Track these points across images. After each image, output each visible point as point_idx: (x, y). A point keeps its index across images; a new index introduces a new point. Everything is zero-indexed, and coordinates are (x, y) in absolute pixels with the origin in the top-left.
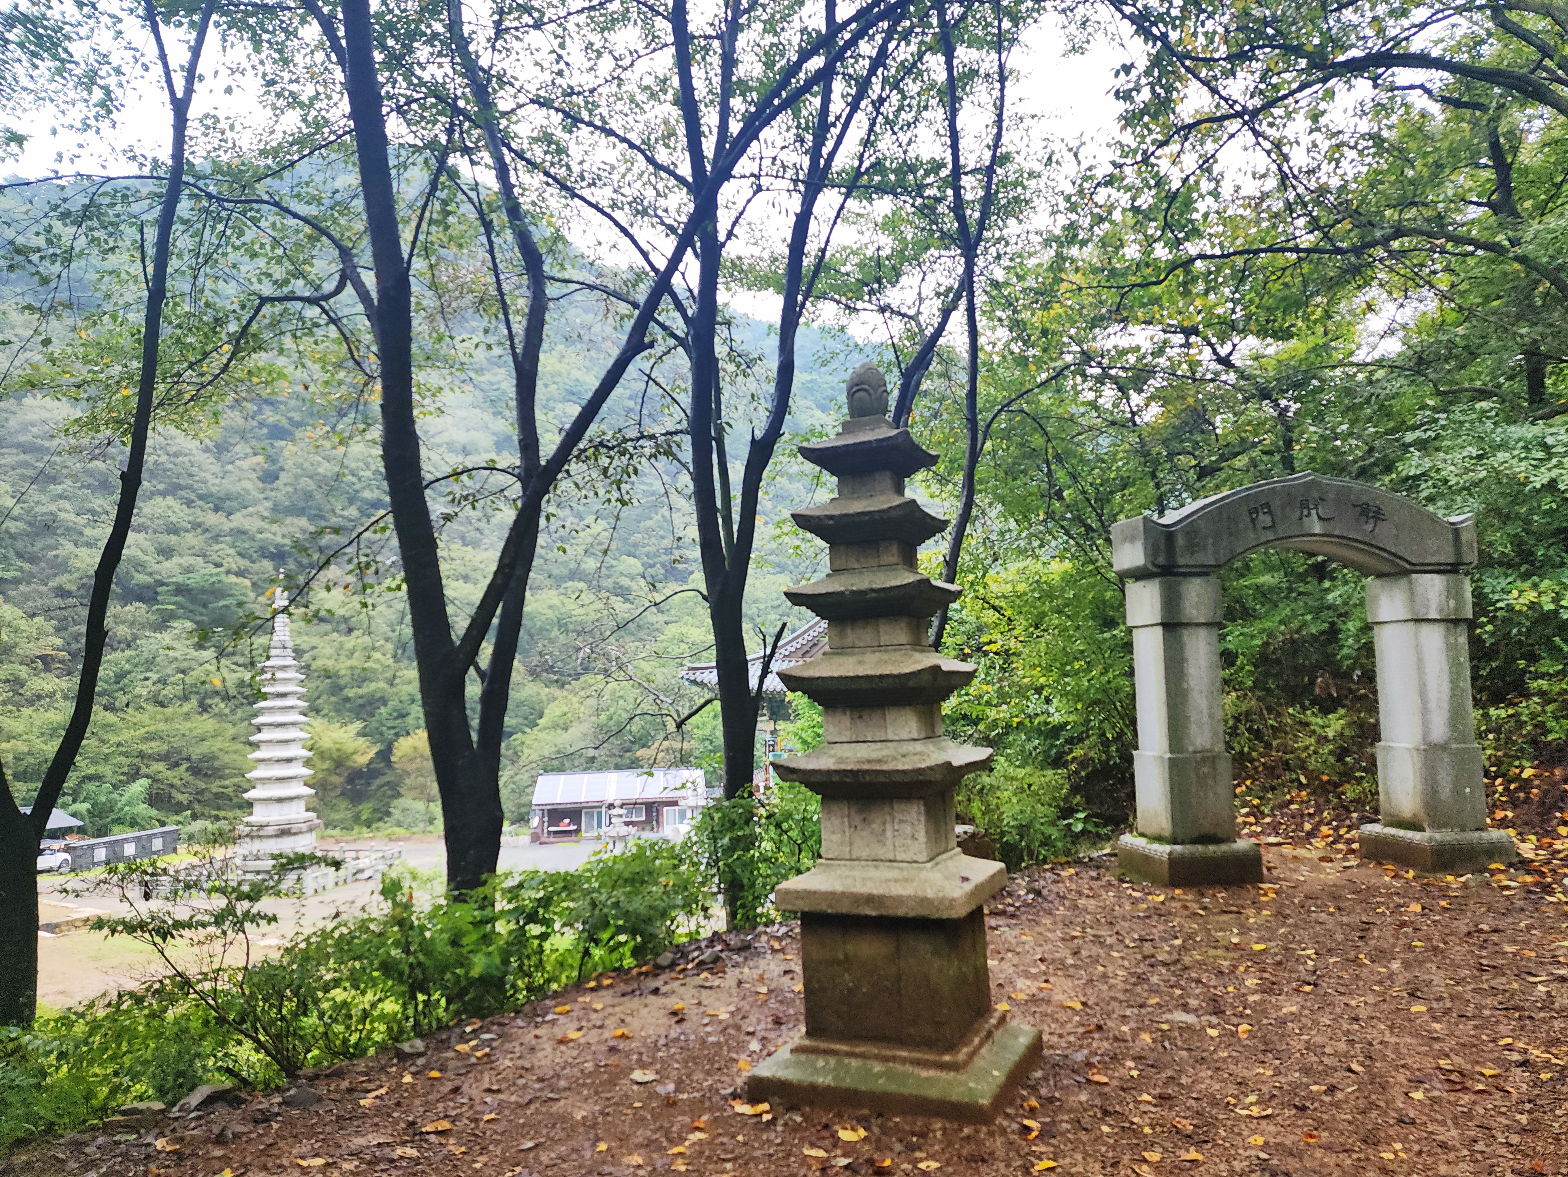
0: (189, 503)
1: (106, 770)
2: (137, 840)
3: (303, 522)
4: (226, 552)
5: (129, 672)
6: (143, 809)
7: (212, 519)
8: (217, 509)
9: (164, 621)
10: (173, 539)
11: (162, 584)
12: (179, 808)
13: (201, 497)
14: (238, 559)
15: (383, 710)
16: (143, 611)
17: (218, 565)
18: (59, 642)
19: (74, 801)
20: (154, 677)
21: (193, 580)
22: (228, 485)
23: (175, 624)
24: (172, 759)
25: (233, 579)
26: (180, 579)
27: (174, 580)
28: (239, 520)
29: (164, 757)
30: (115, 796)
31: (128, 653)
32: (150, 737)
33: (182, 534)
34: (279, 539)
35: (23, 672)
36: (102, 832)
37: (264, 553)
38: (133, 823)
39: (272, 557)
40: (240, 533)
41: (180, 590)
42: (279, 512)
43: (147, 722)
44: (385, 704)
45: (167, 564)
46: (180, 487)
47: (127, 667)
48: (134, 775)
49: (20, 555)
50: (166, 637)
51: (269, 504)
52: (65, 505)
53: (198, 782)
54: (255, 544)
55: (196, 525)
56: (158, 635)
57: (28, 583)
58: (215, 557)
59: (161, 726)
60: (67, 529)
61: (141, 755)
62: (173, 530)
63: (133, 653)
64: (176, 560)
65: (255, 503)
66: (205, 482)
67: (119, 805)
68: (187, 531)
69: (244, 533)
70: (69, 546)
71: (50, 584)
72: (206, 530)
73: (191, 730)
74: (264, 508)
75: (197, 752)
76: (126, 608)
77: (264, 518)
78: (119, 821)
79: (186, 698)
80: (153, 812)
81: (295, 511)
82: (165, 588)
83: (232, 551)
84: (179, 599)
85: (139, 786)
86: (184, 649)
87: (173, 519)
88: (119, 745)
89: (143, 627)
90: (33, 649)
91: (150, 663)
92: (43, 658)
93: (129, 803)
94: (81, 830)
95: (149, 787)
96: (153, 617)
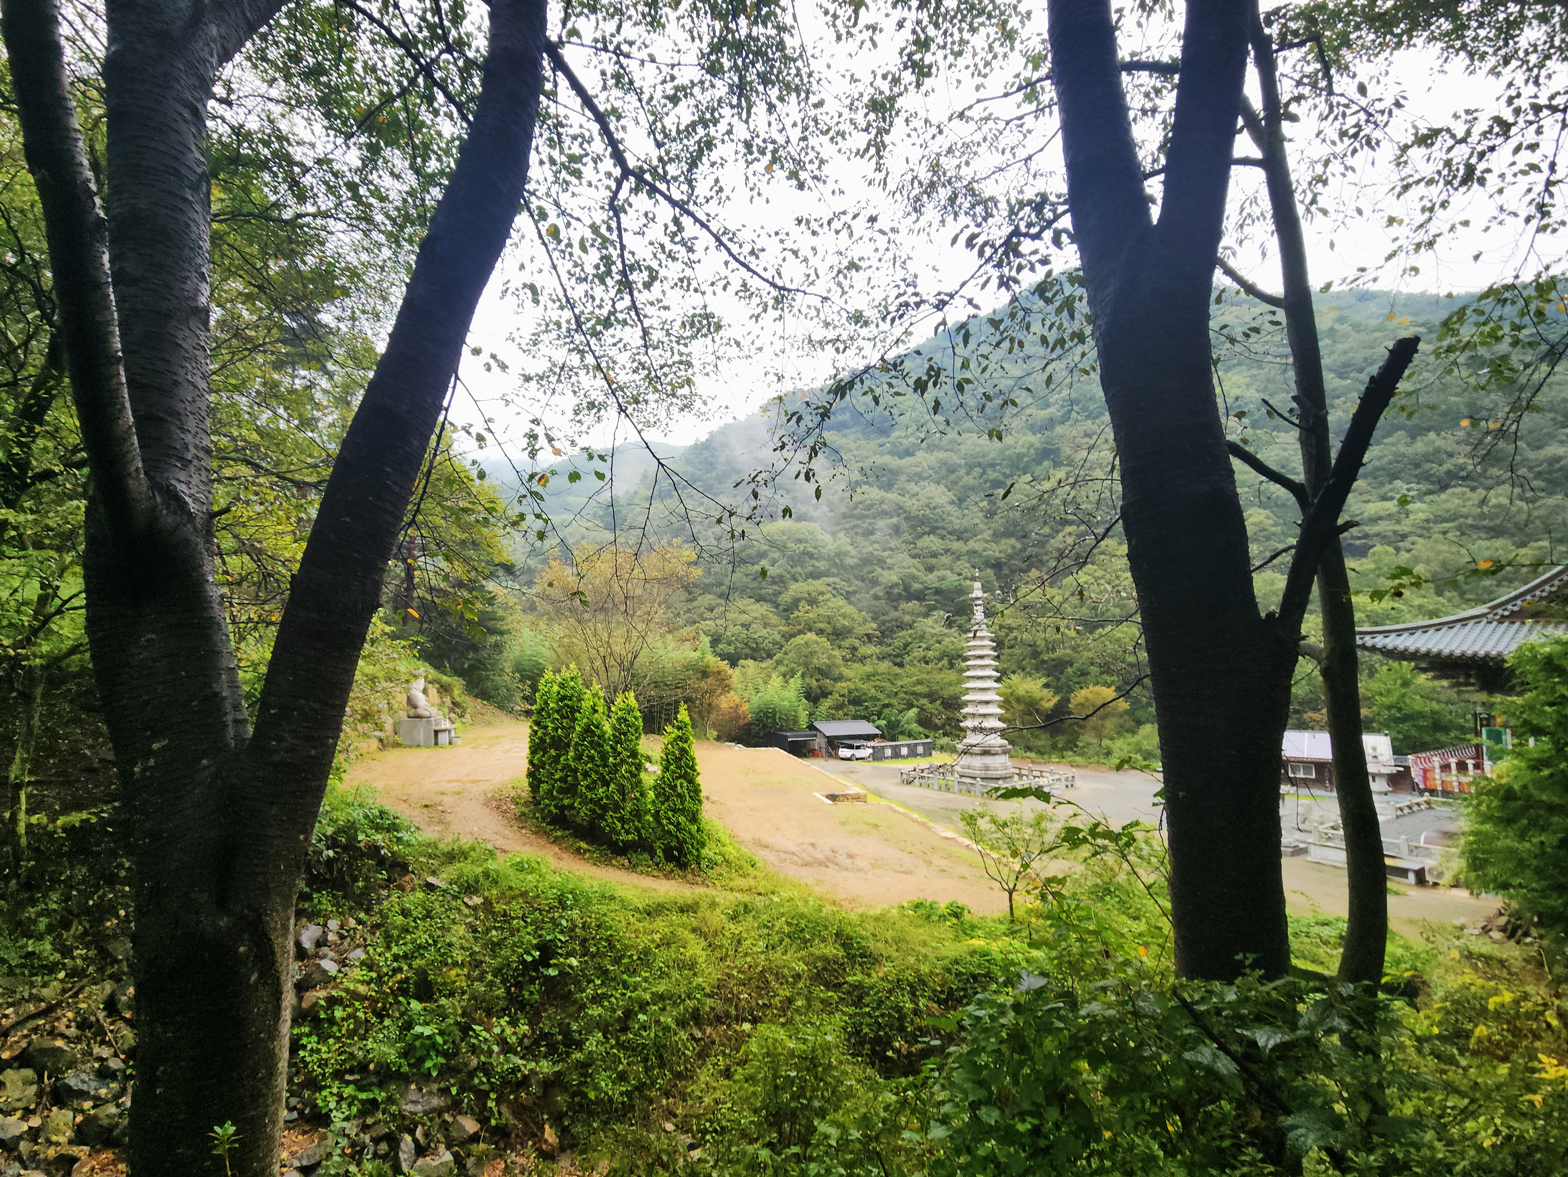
0: (943, 538)
1: (894, 702)
2: (908, 746)
3: (1013, 541)
4: (963, 565)
5: (911, 643)
6: (915, 727)
7: (956, 545)
8: (959, 539)
9: (929, 611)
10: (934, 560)
11: (927, 588)
12: (936, 728)
13: (950, 533)
15: (1070, 670)
16: (917, 606)
18: (874, 625)
19: (878, 719)
20: (924, 645)
21: (944, 585)
22: (966, 523)
23: (935, 613)
24: (931, 696)
25: (963, 582)
26: (937, 585)
27: (934, 585)
28: (972, 544)
29: (926, 696)
30: (900, 717)
31: (910, 632)
32: (919, 682)
34: (997, 554)
35: (857, 643)
36: (893, 739)
37: (988, 564)
38: (910, 735)
39: (993, 566)
40: (973, 553)
41: (938, 592)
42: (997, 536)
43: (918, 673)
44: (1071, 666)
45: (931, 576)
46: (938, 528)
47: (909, 640)
48: (910, 706)
49: (856, 578)
50: (929, 621)
51: (990, 532)
52: (877, 546)
53: (947, 713)
54: (982, 559)
55: (947, 551)
56: (925, 621)
57: (860, 593)
58: (957, 570)
59: (924, 676)
61: (914, 693)
62: (934, 555)
63: (913, 632)
64: (935, 573)
65: (982, 532)
66: (951, 522)
67: (902, 723)
69: (975, 552)
70: (879, 570)
71: (871, 593)
72: (953, 553)
73: (943, 680)
74: (987, 535)
75: (946, 693)
76: (909, 605)
77: (987, 542)
78: (902, 733)
79: (940, 659)
80: (921, 729)
81: (1007, 534)
82: (929, 591)
83: (968, 565)
84: (937, 597)
85: (912, 713)
86: (939, 629)
88: (902, 687)
89: (918, 615)
90: (860, 630)
91: (922, 638)
92: (868, 635)
93: (907, 722)
94: (882, 737)
95: (919, 714)
96: (923, 610)
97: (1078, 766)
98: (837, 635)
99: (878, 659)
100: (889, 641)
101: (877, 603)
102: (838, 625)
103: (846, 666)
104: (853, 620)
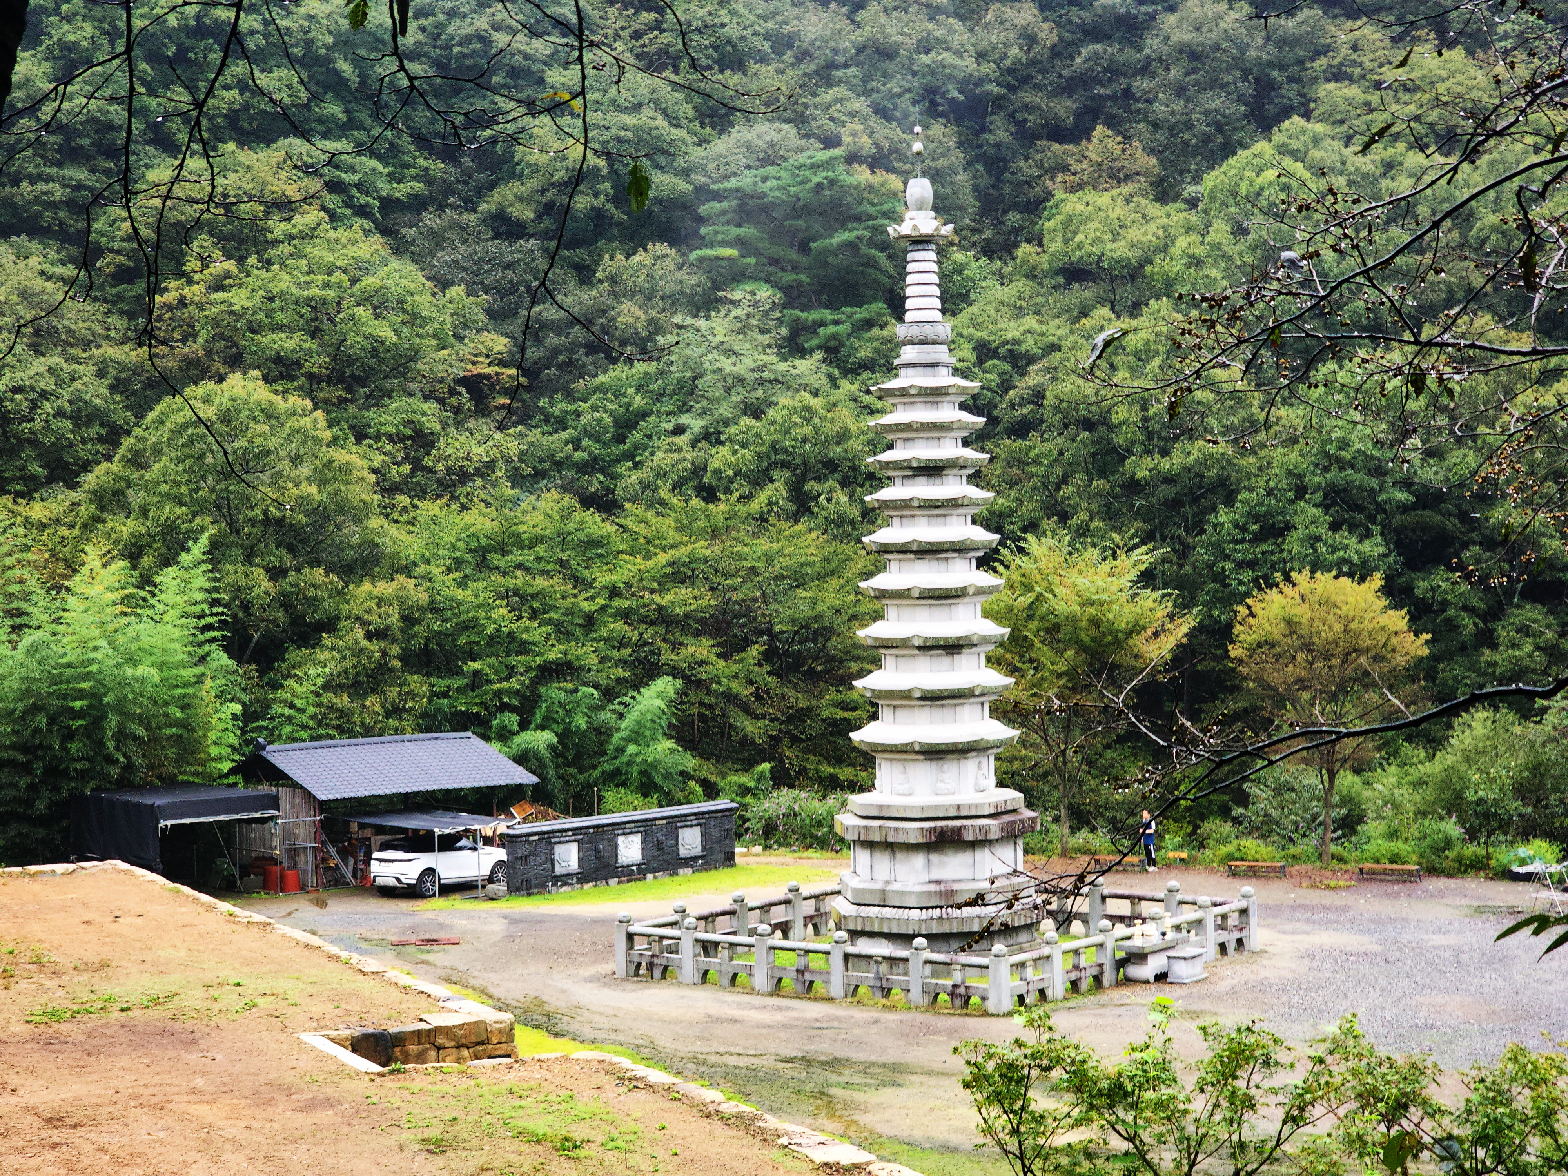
1: (585, 652)
2: (645, 827)
4: (849, 109)
5: (644, 415)
6: (665, 751)
9: (717, 287)
10: (733, 81)
11: (703, 193)
12: (747, 753)
14: (875, 122)
15: (1224, 516)
16: (669, 264)
17: (830, 142)
18: (500, 343)
19: (524, 725)
20: (695, 424)
21: (776, 183)
23: (737, 295)
25: (862, 175)
26: (748, 181)
27: (733, 183)
28: (877, 23)
30: (606, 716)
31: (640, 367)
32: (681, 573)
33: (753, 67)
34: (968, 64)
35: (430, 414)
36: (584, 803)
37: (934, 103)
38: (648, 786)
40: (879, 55)
41: (748, 209)
43: (673, 536)
44: (1229, 500)
45: (720, 147)
47: (638, 401)
48: (648, 668)
49: (422, 141)
50: (719, 328)
53: (790, 692)
54: (916, 82)
55: (782, 44)
56: (701, 323)
57: (441, 207)
58: (822, 123)
59: (702, 548)
60: (515, 73)
61: (661, 618)
62: (732, 59)
63: (651, 367)
64: (740, 133)
67: (616, 739)
68: (763, 59)
69: (889, 54)
71: (483, 207)
72: (804, 55)
73: (769, 559)
75: (786, 614)
76: (636, 259)
77: (936, 13)
78: (618, 778)
79: (759, 478)
80: (690, 762)
82: (716, 206)
83: (859, 104)
84: (747, 231)
85: (656, 696)
87: (732, 31)
88: (614, 592)
89: (673, 302)
91: (687, 391)
92: (473, 383)
93: (636, 737)
94: (541, 796)
95: (679, 702)
96: (691, 279)
97: (1253, 873)
98: (351, 383)
99: (517, 479)
100: (560, 406)
101: (507, 250)
102: (355, 343)
103: (386, 512)
104: (414, 318)
